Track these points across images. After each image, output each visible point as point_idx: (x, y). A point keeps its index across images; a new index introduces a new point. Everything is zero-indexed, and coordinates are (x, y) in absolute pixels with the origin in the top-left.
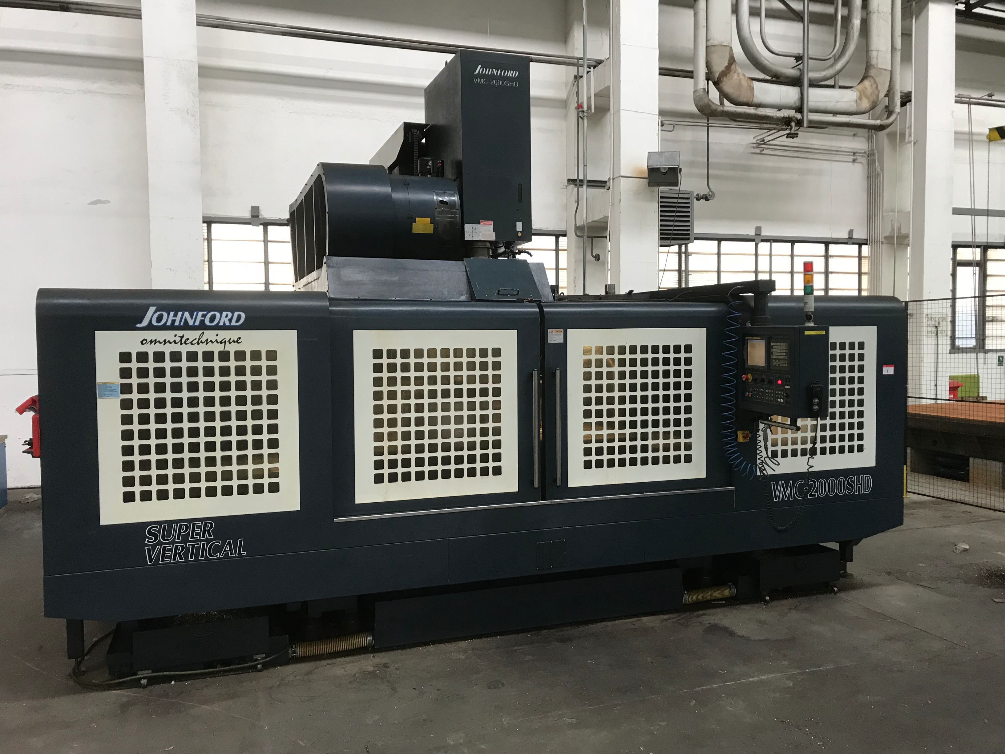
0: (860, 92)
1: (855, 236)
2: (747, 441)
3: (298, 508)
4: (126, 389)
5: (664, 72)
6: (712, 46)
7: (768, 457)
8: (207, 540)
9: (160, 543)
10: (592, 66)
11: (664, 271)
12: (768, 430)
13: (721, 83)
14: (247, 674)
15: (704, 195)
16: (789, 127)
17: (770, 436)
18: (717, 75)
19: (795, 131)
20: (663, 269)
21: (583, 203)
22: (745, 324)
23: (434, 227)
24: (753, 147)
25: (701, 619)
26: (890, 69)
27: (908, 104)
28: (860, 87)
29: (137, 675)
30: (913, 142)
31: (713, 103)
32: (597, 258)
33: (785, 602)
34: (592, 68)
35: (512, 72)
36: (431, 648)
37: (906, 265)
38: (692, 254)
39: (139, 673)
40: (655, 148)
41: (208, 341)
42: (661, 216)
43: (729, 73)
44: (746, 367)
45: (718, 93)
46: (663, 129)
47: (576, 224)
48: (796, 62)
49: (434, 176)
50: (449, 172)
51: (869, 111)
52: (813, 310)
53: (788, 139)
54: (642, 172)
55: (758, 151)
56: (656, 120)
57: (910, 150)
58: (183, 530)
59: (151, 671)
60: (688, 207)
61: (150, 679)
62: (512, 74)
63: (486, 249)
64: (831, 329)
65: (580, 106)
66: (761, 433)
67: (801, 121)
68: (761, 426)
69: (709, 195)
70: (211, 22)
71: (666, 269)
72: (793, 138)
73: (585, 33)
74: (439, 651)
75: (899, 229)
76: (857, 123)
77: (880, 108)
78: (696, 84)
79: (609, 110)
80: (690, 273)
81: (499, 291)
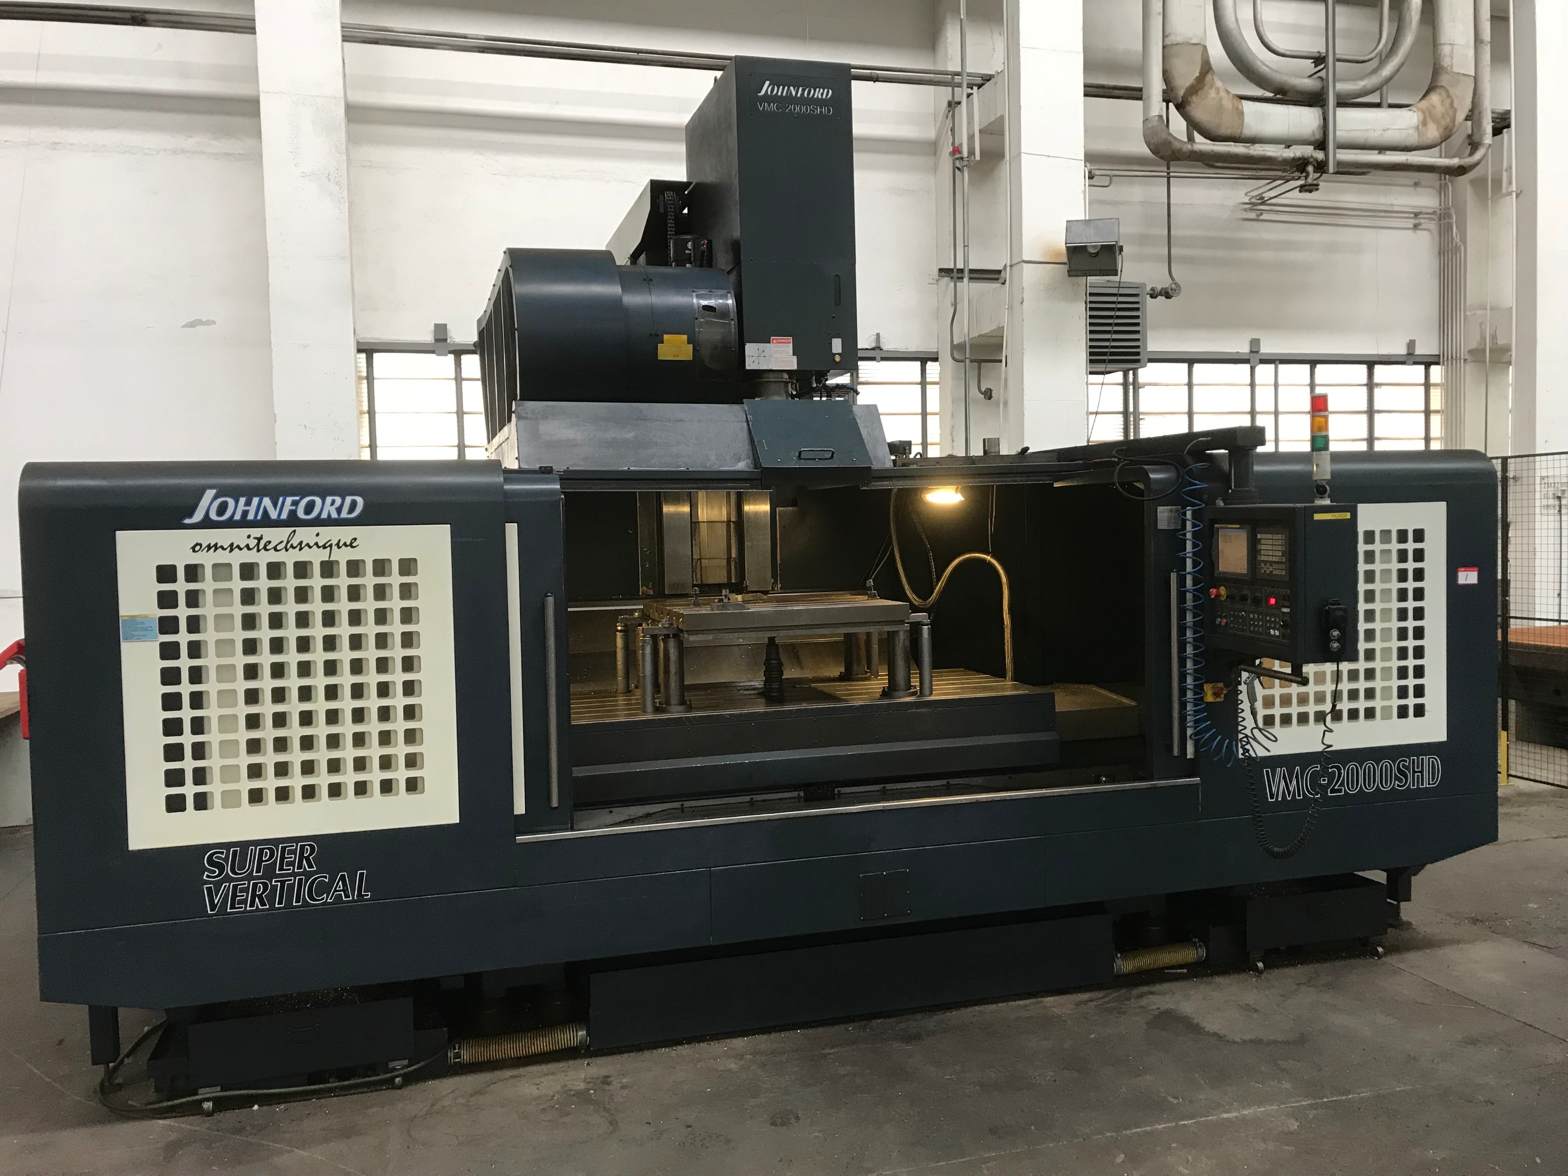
0: (1423, 112)
1: (1419, 351)
2: (1218, 700)
3: (457, 820)
4: (168, 625)
5: (1092, 91)
6: (1172, 45)
7: (1257, 727)
8: (305, 873)
9: (228, 879)
10: (975, 85)
11: (1097, 413)
12: (1257, 682)
13: (1190, 105)
14: (378, 1093)
15: (1162, 289)
16: (1304, 174)
17: (1260, 692)
18: (1181, 93)
19: (1315, 180)
20: (1095, 410)
21: (963, 307)
22: (1214, 503)
23: (694, 350)
24: (1245, 210)
25: (1144, 1002)
26: (1474, 75)
27: (1505, 131)
28: (1424, 104)
29: (197, 1094)
30: (1514, 194)
31: (1175, 138)
32: (988, 394)
33: (1290, 971)
34: (975, 88)
35: (822, 90)
36: (684, 1050)
37: (1506, 398)
38: (1144, 386)
39: (201, 1091)
40: (1079, 214)
41: (303, 545)
42: (1091, 324)
43: (1202, 88)
44: (1216, 575)
45: (1184, 123)
46: (1093, 184)
47: (952, 341)
48: (1316, 67)
49: (695, 266)
50: (723, 259)
51: (1440, 144)
52: (1328, 477)
53: (1301, 194)
54: (1058, 254)
55: (1253, 215)
56: (1080, 169)
57: (1510, 206)
58: (265, 857)
59: (219, 1088)
60: (1138, 309)
61: (217, 1101)
62: (822, 94)
63: (783, 384)
64: (1362, 508)
65: (956, 150)
66: (1243, 688)
67: (1324, 164)
68: (1245, 675)
69: (1172, 290)
70: (368, 35)
71: (1099, 410)
72: (1310, 191)
73: (963, 33)
74: (697, 1056)
75: (1493, 338)
76: (1419, 163)
77: (1458, 139)
78: (1146, 109)
79: (1003, 156)
80: (1141, 417)
81: (800, 453)
